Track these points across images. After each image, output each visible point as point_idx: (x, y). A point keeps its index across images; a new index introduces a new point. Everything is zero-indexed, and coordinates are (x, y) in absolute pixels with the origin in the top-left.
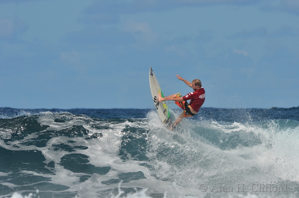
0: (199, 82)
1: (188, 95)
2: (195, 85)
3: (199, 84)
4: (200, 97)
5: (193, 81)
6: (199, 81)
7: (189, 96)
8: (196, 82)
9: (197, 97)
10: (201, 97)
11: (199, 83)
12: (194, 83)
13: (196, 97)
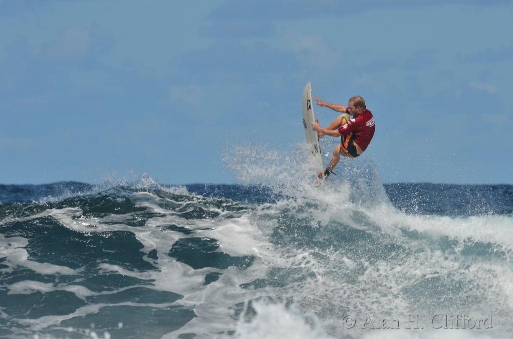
0: (361, 100)
1: (347, 125)
2: (354, 107)
3: (361, 104)
4: (367, 125)
5: (350, 100)
6: (361, 98)
7: (349, 125)
8: (355, 102)
9: (363, 125)
10: (369, 124)
11: (362, 102)
12: (352, 103)
13: (361, 126)
